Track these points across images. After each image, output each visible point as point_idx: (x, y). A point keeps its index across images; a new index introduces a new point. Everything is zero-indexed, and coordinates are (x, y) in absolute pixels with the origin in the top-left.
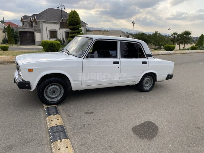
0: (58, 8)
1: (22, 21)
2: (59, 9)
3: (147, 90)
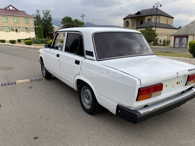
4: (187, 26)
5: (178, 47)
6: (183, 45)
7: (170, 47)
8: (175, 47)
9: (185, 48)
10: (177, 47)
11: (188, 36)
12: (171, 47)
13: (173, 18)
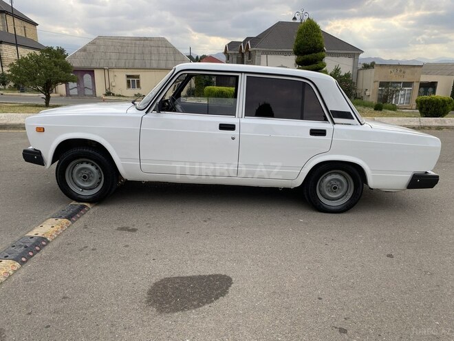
0: (295, 18)
1: (225, 53)
2: (296, 21)
3: (333, 208)
4: (84, 50)
5: (77, 95)
6: (86, 89)
7: (59, 95)
8: (71, 96)
9: (92, 96)
10: (75, 95)
11: (93, 71)
12: (61, 96)
13: (36, 24)
